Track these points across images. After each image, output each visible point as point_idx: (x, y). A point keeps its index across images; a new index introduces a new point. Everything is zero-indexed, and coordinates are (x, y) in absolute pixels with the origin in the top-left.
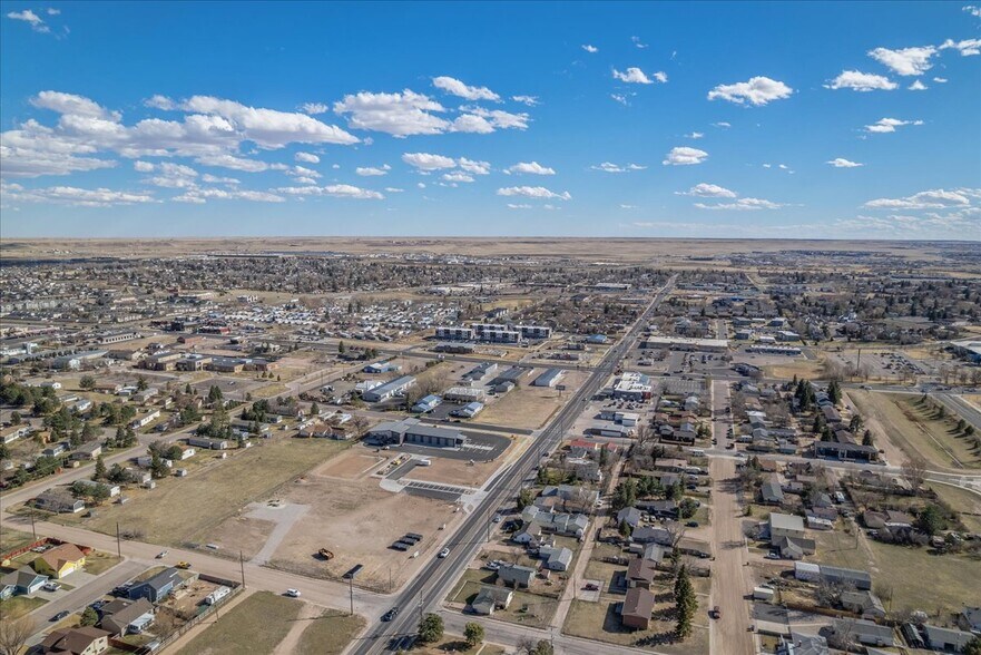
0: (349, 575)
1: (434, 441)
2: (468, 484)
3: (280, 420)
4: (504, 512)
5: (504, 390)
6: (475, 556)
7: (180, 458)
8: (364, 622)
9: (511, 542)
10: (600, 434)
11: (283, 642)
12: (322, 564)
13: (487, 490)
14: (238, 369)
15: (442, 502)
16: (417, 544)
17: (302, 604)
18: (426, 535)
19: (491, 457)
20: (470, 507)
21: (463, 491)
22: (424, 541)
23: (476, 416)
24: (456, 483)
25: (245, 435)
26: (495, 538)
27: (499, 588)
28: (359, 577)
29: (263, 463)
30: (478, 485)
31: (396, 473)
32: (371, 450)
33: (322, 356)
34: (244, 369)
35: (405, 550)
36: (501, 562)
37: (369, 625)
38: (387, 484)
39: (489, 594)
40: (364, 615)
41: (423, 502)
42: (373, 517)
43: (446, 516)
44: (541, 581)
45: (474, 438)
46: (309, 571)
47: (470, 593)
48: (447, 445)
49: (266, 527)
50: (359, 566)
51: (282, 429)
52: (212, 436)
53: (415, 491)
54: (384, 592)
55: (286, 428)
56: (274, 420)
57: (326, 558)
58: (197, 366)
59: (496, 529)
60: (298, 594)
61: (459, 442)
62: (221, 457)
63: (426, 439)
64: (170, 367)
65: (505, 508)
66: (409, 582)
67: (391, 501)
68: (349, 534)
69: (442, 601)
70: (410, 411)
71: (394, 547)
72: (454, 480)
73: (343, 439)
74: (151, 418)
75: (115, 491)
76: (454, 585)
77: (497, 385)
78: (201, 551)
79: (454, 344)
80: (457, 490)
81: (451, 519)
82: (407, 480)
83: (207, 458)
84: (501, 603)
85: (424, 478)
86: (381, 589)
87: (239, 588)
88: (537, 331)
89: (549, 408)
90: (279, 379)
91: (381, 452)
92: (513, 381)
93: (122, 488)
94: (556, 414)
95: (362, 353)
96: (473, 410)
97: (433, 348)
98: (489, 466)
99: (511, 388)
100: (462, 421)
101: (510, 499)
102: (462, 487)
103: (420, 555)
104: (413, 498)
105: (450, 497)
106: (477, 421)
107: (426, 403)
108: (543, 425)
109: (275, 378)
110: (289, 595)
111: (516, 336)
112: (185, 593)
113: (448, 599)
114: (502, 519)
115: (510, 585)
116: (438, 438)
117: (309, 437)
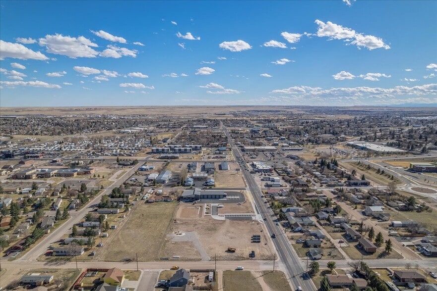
0: (252, 256)
1: (213, 196)
2: (249, 212)
3: (130, 196)
4: (276, 221)
5: (213, 173)
6: (288, 239)
8: (282, 272)
9: (294, 231)
10: (271, 187)
12: (235, 254)
13: (258, 213)
14: (75, 174)
15: (248, 221)
16: (261, 239)
17: (249, 272)
18: (260, 234)
19: (243, 200)
20: (261, 221)
22: (262, 237)
23: (215, 185)
24: (243, 213)
25: (123, 205)
26: (286, 231)
28: (259, 255)
29: (147, 217)
30: (253, 212)
31: (213, 212)
32: (190, 204)
34: (78, 174)
35: (259, 242)
37: (286, 273)
38: (216, 217)
39: (316, 251)
40: (279, 270)
42: (229, 232)
43: (257, 226)
46: (233, 258)
48: (220, 198)
49: (189, 244)
51: (136, 200)
52: (108, 208)
53: (231, 218)
56: (127, 196)
57: (234, 251)
58: (51, 175)
59: (282, 228)
60: (243, 268)
61: (225, 196)
62: (123, 217)
65: (274, 219)
67: (227, 224)
68: (228, 240)
70: (184, 185)
71: (254, 242)
73: (172, 201)
76: (294, 251)
78: (171, 260)
80: (248, 215)
82: (222, 214)
84: (322, 253)
85: (228, 213)
86: (271, 259)
88: (196, 147)
89: (240, 179)
90: (103, 177)
91: (195, 204)
92: (214, 169)
94: (245, 180)
96: (213, 182)
97: (158, 157)
98: (247, 204)
100: (212, 187)
104: (234, 221)
105: (248, 218)
106: (217, 187)
108: (246, 186)
109: (101, 177)
110: (238, 269)
113: (300, 257)
114: (279, 224)
115: (315, 247)
116: (215, 195)
117: (153, 202)
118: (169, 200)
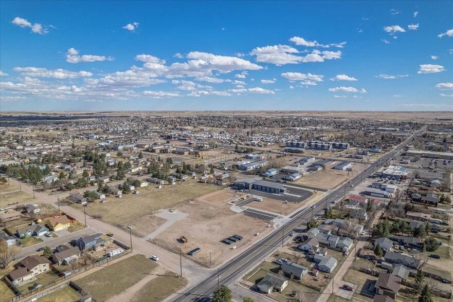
0: (190, 254)
1: (268, 189)
2: (281, 213)
3: (194, 174)
4: (297, 231)
5: (316, 169)
6: (270, 255)
7: (139, 186)
8: (186, 282)
9: (297, 249)
10: (369, 195)
11: (134, 286)
12: (179, 245)
13: (291, 217)
14: (186, 153)
15: (262, 220)
16: (238, 242)
17: (157, 265)
18: (245, 237)
19: (299, 200)
20: (277, 226)
21: (276, 216)
22: (242, 241)
23: (296, 180)
24: (273, 212)
25: (174, 179)
26: (288, 245)
27: (280, 276)
28: (196, 255)
29: (176, 192)
30: (286, 214)
31: (241, 203)
32: (233, 191)
33: (227, 150)
34: (189, 154)
35: (229, 244)
36: (286, 260)
37: (188, 286)
38: (234, 208)
39: (271, 280)
40: (188, 279)
41: (251, 219)
42: (219, 224)
43: (262, 229)
44: (311, 277)
45: (291, 191)
46: (171, 247)
47: (259, 277)
48: (275, 192)
49: (161, 221)
50: (198, 249)
51: (194, 178)
52: (159, 178)
53: (248, 213)
54: (206, 267)
55: (196, 178)
56: (191, 174)
57: (183, 242)
58: (169, 151)
59: (290, 240)
60: (158, 259)
61: (282, 191)
62: (158, 187)
63: (264, 188)
64: (158, 151)
65: (299, 228)
66: (224, 263)
67: (233, 217)
68: (202, 231)
69: (240, 279)
70: (260, 175)
71: (224, 242)
72: (274, 210)
73: (221, 185)
74: (137, 169)
75: (103, 196)
76: (251, 270)
77: (312, 168)
78: (123, 229)
79: (294, 149)
80: (273, 215)
81: (264, 230)
82: (246, 207)
83: (153, 187)
84: (277, 287)
85: (256, 207)
86: (205, 264)
87: (129, 250)
88: (341, 145)
89: (341, 180)
90: (202, 158)
91: (238, 192)
92: (322, 166)
93: (106, 196)
95: (246, 150)
96: (295, 177)
97: (283, 150)
98: (297, 205)
99: (320, 169)
100: (288, 182)
101: (304, 224)
102: (277, 214)
103: (237, 248)
104: (246, 216)
105: (267, 218)
106: (296, 183)
107: (270, 172)
108: (335, 188)
110: (153, 259)
111: (329, 147)
112: (102, 248)
113: (244, 278)
114: (295, 235)
115: (287, 276)
116: (270, 188)
117: (204, 183)
118: (219, 184)
